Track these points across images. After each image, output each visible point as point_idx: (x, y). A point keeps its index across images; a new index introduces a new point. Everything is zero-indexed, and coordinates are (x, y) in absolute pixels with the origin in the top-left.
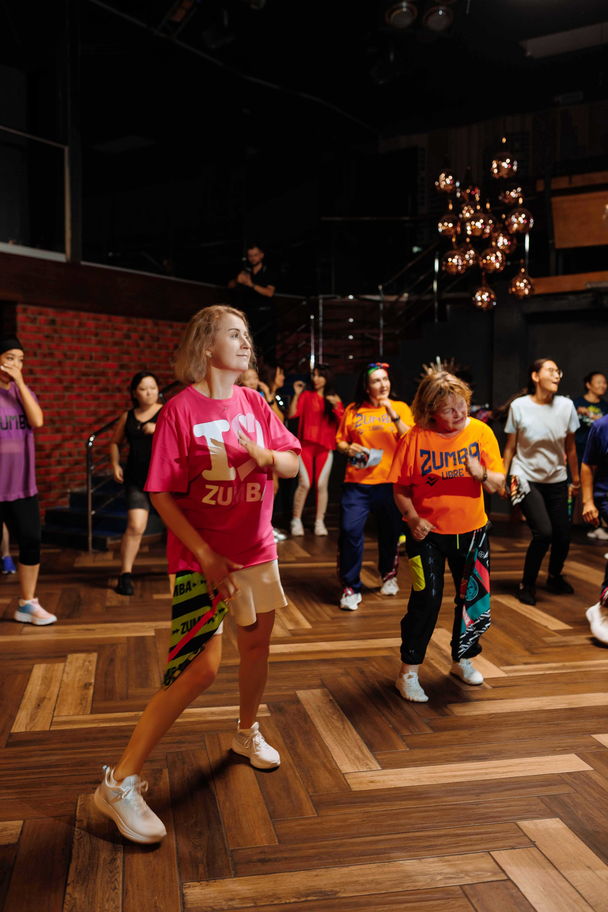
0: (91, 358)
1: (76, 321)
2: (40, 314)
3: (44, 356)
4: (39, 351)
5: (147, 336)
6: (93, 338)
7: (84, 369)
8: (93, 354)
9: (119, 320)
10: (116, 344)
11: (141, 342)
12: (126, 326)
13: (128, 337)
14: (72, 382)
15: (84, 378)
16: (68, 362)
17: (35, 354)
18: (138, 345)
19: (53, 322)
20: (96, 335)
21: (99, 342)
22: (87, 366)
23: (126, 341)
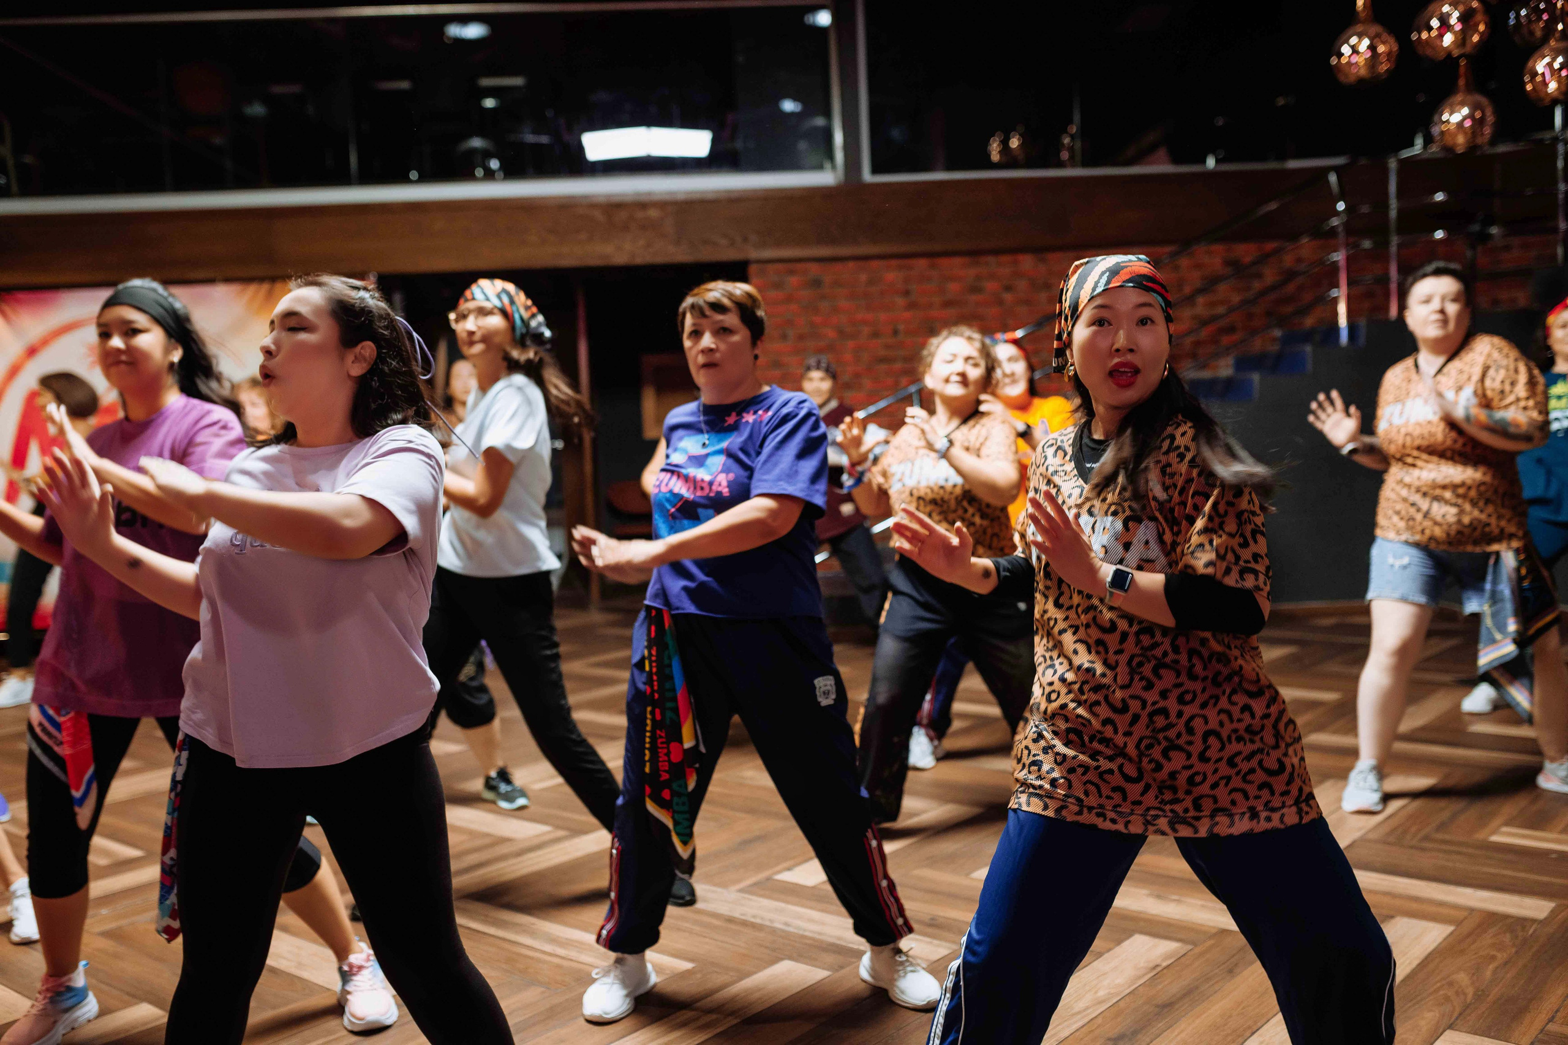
0: (895, 332)
1: (863, 277)
2: (792, 272)
3: (801, 337)
4: (791, 333)
5: (1022, 285)
6: (900, 301)
7: (882, 353)
8: (901, 327)
9: (955, 265)
10: (948, 304)
11: (1008, 297)
12: (972, 272)
13: (975, 289)
14: (857, 375)
15: (883, 367)
16: (850, 344)
17: (784, 337)
18: (1000, 302)
19: (817, 283)
20: (907, 293)
21: (912, 306)
22: (888, 347)
23: (974, 298)
